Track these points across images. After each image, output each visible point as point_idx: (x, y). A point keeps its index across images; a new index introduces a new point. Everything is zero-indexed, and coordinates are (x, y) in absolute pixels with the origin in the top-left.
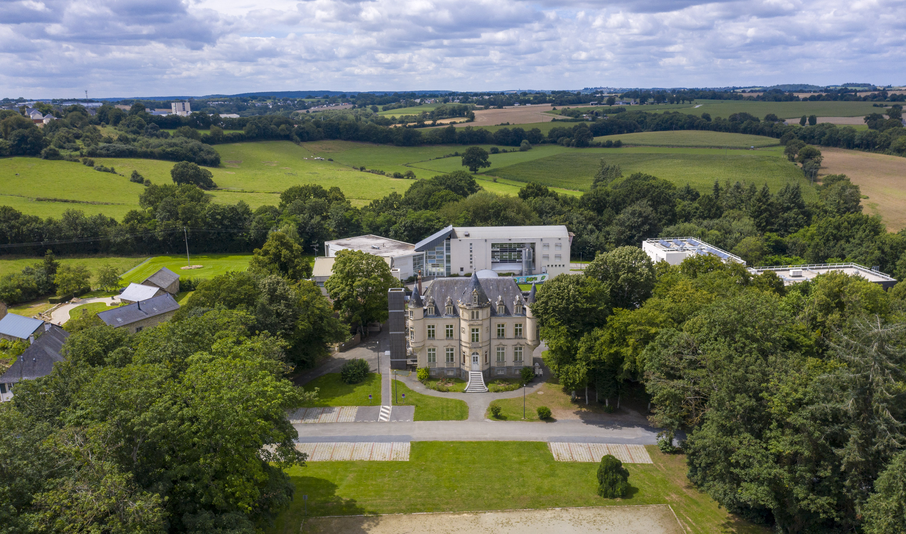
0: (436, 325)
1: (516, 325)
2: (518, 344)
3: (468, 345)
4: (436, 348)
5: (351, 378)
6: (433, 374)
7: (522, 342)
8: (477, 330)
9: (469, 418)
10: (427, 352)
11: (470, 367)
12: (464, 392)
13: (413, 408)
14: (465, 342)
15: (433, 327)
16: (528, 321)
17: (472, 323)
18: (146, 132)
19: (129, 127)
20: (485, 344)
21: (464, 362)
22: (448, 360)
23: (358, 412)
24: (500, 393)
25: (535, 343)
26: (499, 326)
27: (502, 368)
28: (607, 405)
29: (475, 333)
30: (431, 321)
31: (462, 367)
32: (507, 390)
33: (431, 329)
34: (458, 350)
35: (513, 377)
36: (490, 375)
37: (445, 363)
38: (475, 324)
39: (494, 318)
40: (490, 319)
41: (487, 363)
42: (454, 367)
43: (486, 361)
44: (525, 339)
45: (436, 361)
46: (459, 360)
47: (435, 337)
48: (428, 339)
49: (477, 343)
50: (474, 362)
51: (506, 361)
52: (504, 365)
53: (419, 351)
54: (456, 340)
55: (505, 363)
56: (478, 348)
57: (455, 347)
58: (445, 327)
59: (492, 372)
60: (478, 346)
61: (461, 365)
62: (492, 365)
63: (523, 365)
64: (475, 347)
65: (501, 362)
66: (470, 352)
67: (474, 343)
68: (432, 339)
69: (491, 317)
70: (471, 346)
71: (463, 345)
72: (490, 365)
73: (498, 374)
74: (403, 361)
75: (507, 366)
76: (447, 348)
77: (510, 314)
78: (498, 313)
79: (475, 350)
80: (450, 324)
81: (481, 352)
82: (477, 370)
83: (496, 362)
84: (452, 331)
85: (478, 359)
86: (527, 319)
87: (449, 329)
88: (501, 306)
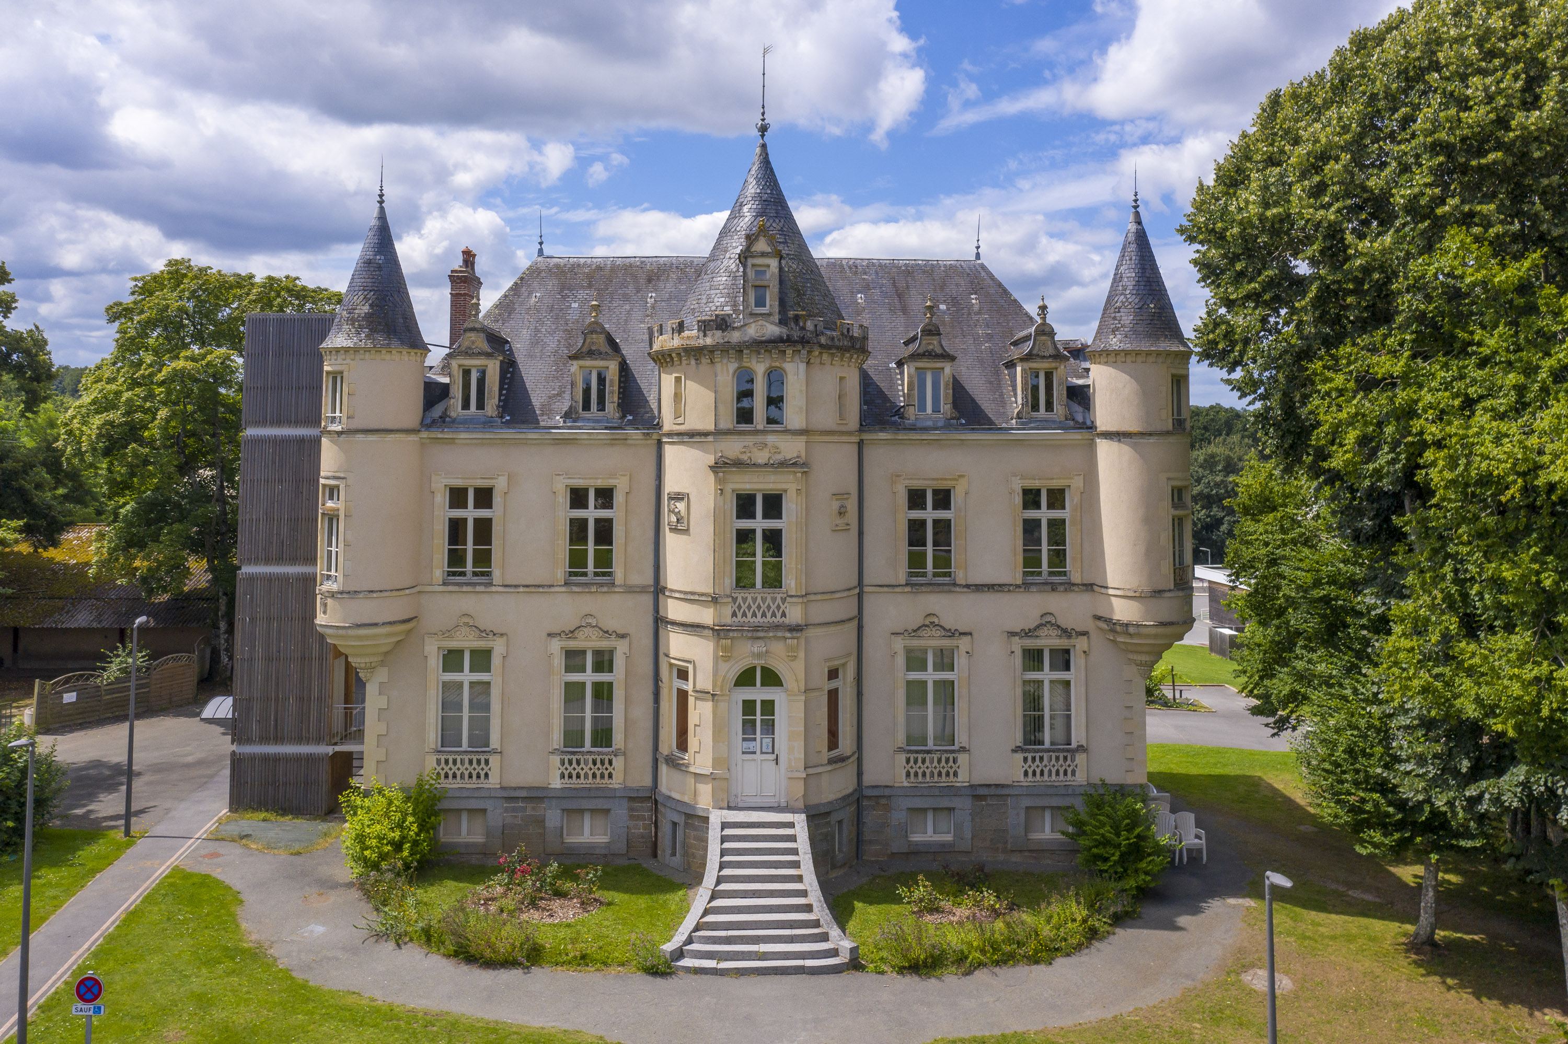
0: (498, 486)
1: (1030, 499)
2: (1047, 621)
3: (706, 616)
4: (498, 648)
6: (466, 832)
7: (1070, 609)
8: (773, 505)
10: (437, 675)
11: (723, 776)
14: (690, 598)
15: (483, 497)
16: (1111, 458)
17: (733, 448)
20: (824, 611)
21: (683, 745)
22: (573, 738)
26: (916, 499)
29: (759, 524)
30: (467, 460)
31: (668, 783)
33: (471, 513)
34: (645, 666)
35: (1016, 858)
36: (859, 842)
37: (556, 759)
38: (760, 461)
39: (882, 435)
40: (861, 444)
41: (842, 759)
42: (617, 782)
43: (833, 743)
44: (1089, 587)
45: (495, 742)
46: (650, 733)
47: (497, 573)
48: (445, 584)
49: (774, 600)
50: (751, 745)
51: (963, 749)
52: (955, 774)
53: (382, 663)
54: (630, 590)
55: (962, 758)
56: (776, 638)
57: (623, 636)
58: (564, 499)
59: (871, 818)
60: (778, 619)
61: (663, 769)
62: (868, 780)
63: (1081, 778)
64: (756, 628)
65: (936, 757)
66: (724, 667)
67: (754, 600)
68: (476, 579)
69: (865, 436)
70: (728, 620)
71: (674, 623)
72: (860, 774)
73: (916, 838)
74: (310, 759)
75: (971, 786)
76: (573, 644)
77: (991, 422)
78: (911, 412)
79: (759, 655)
80: (592, 482)
81: (799, 666)
82: (772, 802)
83: (901, 750)
84: (604, 528)
85: (779, 717)
86: (1104, 446)
87: (591, 514)
88: (929, 365)
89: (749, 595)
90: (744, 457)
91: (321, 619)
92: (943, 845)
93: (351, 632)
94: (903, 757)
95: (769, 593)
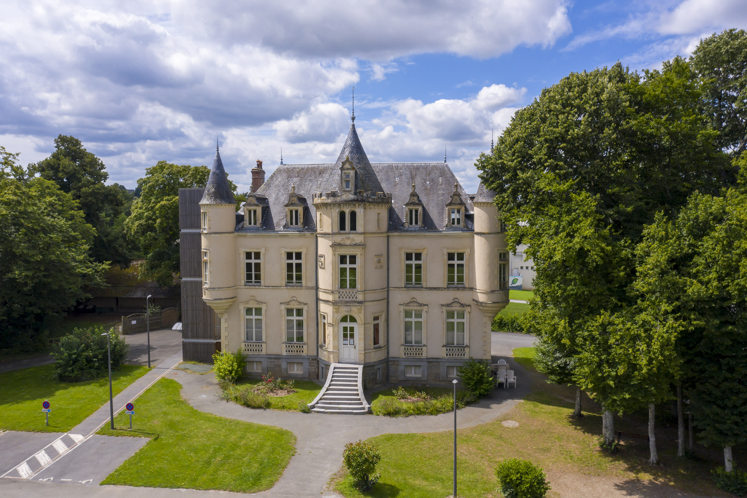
0: (262, 251)
1: (451, 256)
2: (455, 301)
3: (331, 297)
4: (264, 307)
6: (256, 369)
7: (464, 297)
8: (353, 259)
9: (277, 486)
10: (244, 316)
11: (337, 352)
12: (305, 410)
14: (325, 291)
15: (258, 256)
16: (479, 242)
17: (338, 239)
20: (370, 296)
21: (325, 341)
22: (290, 339)
24: (400, 419)
25: (497, 297)
26: (409, 257)
27: (416, 362)
30: (252, 242)
31: (319, 352)
32: (419, 412)
33: (253, 261)
34: (314, 314)
35: (443, 383)
36: (387, 376)
37: (284, 345)
38: (348, 244)
39: (396, 234)
40: (388, 237)
41: (380, 348)
42: (305, 353)
43: (376, 341)
44: (471, 288)
45: (264, 339)
46: (316, 337)
47: (262, 281)
48: (245, 285)
49: (353, 292)
50: (345, 342)
51: (424, 345)
52: (422, 354)
53: (226, 312)
54: (308, 288)
55: (424, 349)
56: (355, 306)
57: (305, 304)
58: (284, 256)
59: (392, 368)
60: (354, 299)
61: (319, 349)
62: (392, 354)
63: (467, 357)
64: (347, 302)
65: (415, 348)
66: (336, 315)
67: (346, 292)
68: (256, 284)
69: (390, 234)
70: (337, 299)
71: (321, 300)
72: (388, 353)
73: (408, 375)
74: (208, 344)
75: (427, 358)
76: (289, 307)
77: (436, 228)
78: (406, 225)
79: (348, 311)
80: (294, 251)
81: (362, 315)
82: (354, 361)
83: (402, 345)
84: (299, 266)
85: (356, 333)
86: (476, 238)
87: (294, 261)
88: (413, 208)
89: (344, 290)
90: (342, 242)
91: (204, 297)
92: (417, 378)
93: (213, 302)
94: (403, 347)
95: (351, 291)
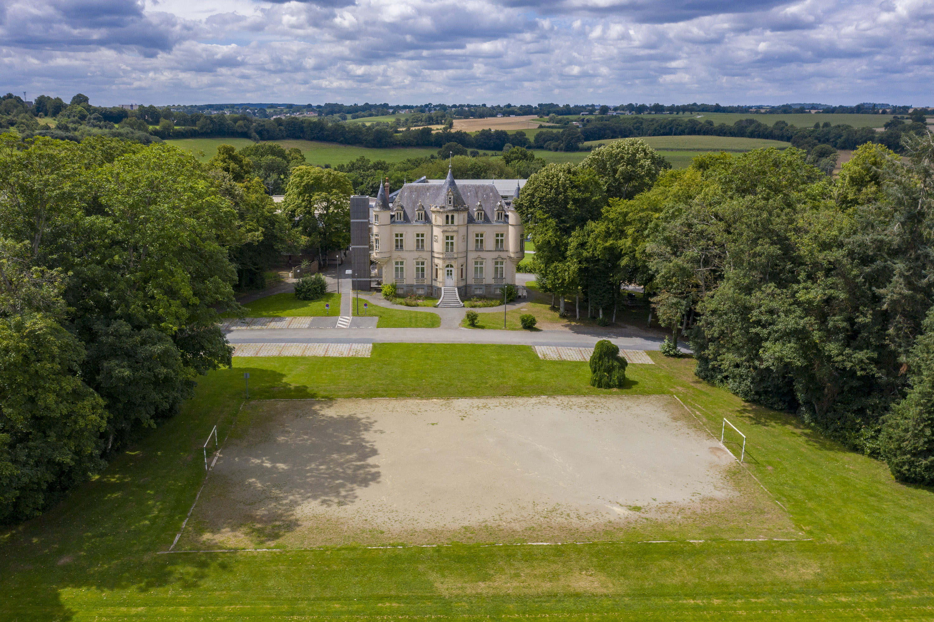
0: (404, 233)
1: (497, 235)
2: (499, 257)
3: (441, 256)
4: (405, 261)
5: (305, 293)
6: (400, 292)
7: (503, 254)
8: (452, 238)
9: (441, 327)
10: (394, 266)
11: (443, 282)
12: (436, 307)
13: (377, 318)
14: (438, 253)
15: (401, 235)
16: (511, 229)
17: (446, 228)
18: (88, 123)
19: (69, 118)
20: (460, 255)
21: (437, 277)
22: (418, 277)
23: (312, 321)
24: (477, 308)
25: (519, 255)
26: (477, 235)
27: (479, 287)
28: (601, 316)
29: (450, 241)
30: (399, 229)
31: (434, 283)
32: (486, 306)
33: (399, 238)
34: (430, 263)
35: (493, 296)
36: (466, 293)
37: (415, 280)
38: (450, 231)
39: (471, 225)
40: (468, 226)
41: (463, 279)
42: (425, 283)
43: (462, 276)
44: (507, 251)
45: (405, 277)
46: (431, 275)
47: (403, 248)
48: (395, 250)
49: (452, 253)
50: (448, 277)
51: (484, 278)
52: (483, 282)
53: (386, 264)
54: (427, 251)
55: (484, 280)
56: (452, 260)
57: (426, 259)
58: (415, 236)
59: (468, 290)
60: (453, 257)
61: (433, 281)
62: (468, 283)
63: (504, 283)
64: (449, 258)
65: (479, 279)
66: (444, 264)
68: (400, 249)
70: (444, 257)
71: (435, 257)
72: (466, 282)
73: (477, 293)
74: (366, 281)
75: (485, 284)
76: (417, 261)
77: (491, 222)
78: (476, 220)
79: (450, 263)
80: (420, 233)
81: (456, 264)
82: (452, 286)
83: (474, 278)
84: (422, 240)
85: (453, 273)
86: (510, 227)
87: (420, 238)
88: (480, 212)
89: (448, 253)
90: (447, 230)
91: (372, 257)
92: (481, 294)
93: (381, 259)
94: (474, 280)
